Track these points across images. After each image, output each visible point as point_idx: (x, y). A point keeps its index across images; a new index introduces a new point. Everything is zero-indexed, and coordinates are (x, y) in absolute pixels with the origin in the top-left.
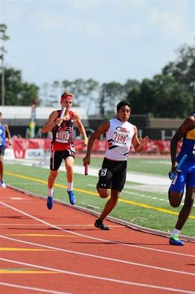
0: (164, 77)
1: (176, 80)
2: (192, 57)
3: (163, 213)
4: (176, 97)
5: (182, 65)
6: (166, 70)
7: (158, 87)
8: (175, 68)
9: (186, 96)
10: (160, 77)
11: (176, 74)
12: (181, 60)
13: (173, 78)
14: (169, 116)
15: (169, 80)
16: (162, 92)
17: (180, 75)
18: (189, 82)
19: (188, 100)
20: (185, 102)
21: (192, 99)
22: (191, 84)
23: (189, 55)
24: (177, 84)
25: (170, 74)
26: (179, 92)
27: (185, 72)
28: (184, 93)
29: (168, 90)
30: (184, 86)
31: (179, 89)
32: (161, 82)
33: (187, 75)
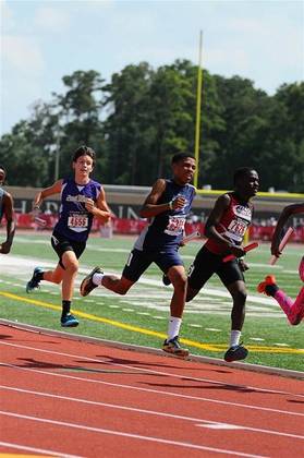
0: (14, 138)
1: (29, 142)
2: (48, 115)
3: (10, 299)
4: (28, 162)
5: (36, 124)
6: (16, 129)
7: (6, 149)
8: (27, 128)
9: (40, 161)
10: (9, 137)
11: (29, 135)
12: (35, 119)
13: (25, 139)
14: (19, 184)
15: (20, 141)
16: (12, 155)
17: (33, 136)
18: (44, 145)
19: (42, 166)
20: (38, 167)
21: (46, 166)
22: (46, 148)
23: (45, 112)
24: (29, 146)
25: (21, 134)
26: (32, 156)
27: (39, 133)
28: (38, 158)
29: (19, 153)
30: (37, 149)
31: (31, 152)
32: (11, 144)
33: (42, 136)
